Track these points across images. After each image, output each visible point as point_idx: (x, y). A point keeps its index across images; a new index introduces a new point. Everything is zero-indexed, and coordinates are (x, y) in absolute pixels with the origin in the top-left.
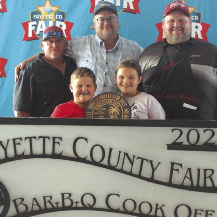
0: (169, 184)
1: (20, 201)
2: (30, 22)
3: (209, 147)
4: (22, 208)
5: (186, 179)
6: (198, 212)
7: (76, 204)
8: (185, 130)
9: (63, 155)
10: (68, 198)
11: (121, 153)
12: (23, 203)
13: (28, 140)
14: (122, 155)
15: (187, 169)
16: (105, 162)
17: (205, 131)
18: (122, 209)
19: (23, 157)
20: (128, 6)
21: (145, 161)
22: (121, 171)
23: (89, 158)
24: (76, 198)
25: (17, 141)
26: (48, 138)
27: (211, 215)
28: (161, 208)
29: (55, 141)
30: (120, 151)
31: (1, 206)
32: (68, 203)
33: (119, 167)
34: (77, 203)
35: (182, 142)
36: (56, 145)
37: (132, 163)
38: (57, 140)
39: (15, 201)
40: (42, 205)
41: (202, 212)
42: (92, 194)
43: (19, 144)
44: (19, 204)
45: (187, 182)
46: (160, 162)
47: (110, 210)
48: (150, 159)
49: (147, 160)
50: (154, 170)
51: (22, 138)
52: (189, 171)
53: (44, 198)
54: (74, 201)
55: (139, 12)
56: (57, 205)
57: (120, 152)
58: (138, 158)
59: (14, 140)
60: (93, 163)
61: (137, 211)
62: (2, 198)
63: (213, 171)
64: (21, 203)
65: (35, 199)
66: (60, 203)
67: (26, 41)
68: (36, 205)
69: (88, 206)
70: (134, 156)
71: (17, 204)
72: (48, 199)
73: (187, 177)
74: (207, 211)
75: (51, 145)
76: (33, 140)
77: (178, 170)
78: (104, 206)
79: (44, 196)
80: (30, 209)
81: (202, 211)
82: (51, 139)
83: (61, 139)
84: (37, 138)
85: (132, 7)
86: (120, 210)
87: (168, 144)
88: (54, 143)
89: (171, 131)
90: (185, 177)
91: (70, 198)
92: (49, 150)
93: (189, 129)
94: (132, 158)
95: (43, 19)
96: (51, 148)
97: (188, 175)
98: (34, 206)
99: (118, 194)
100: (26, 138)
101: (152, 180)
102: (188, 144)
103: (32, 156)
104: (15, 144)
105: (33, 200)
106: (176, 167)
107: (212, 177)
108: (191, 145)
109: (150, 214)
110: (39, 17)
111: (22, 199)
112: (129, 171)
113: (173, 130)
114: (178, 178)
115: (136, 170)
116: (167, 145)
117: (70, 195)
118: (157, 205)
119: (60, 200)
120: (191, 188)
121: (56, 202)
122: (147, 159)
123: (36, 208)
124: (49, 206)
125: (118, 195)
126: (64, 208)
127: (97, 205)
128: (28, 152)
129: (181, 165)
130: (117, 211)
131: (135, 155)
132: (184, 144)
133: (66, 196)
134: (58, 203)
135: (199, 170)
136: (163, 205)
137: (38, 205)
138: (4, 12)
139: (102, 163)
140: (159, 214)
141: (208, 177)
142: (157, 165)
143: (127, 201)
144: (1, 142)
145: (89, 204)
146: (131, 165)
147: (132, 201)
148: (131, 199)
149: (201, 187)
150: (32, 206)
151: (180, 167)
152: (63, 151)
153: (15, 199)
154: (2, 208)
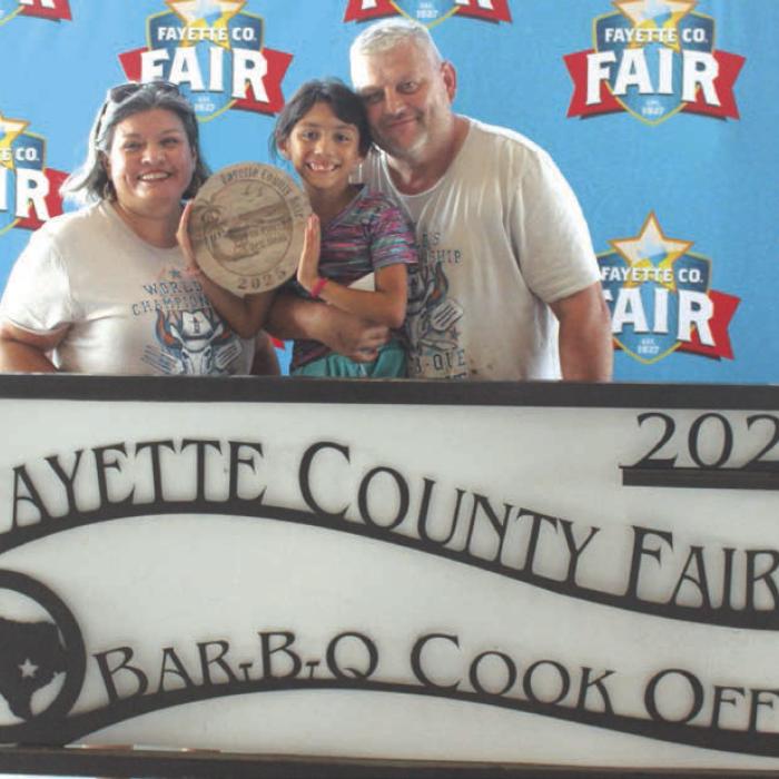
0: (630, 601)
1: (121, 656)
2: (146, 50)
3: (765, 475)
4: (126, 682)
5: (685, 581)
6: (726, 694)
7: (309, 668)
8: (684, 418)
9: (266, 501)
10: (283, 648)
11: (465, 497)
12: (130, 664)
13: (147, 452)
14: (468, 501)
15: (689, 551)
16: (409, 526)
17: (750, 421)
18: (466, 686)
19: (127, 508)
21: (545, 525)
22: (465, 556)
23: (354, 514)
24: (311, 646)
25: (109, 456)
26: (216, 444)
27: (770, 704)
28: (598, 683)
29: (240, 454)
30: (462, 488)
31: (55, 674)
32: (282, 664)
33: (457, 543)
34: (313, 664)
35: (673, 460)
36: (243, 469)
37: (501, 529)
38: (245, 453)
39: (101, 658)
40: (195, 672)
41: (737, 695)
42: (366, 634)
43: (116, 465)
44: (118, 669)
45: (690, 595)
46: (597, 526)
47: (427, 688)
48: (562, 517)
49: (553, 521)
50: (575, 554)
51: (126, 445)
52: (694, 560)
53: (202, 647)
54: (305, 658)
56: (246, 672)
57: (461, 493)
58: (523, 512)
59: (99, 452)
60: (368, 528)
61: (518, 691)
62: (60, 646)
63: (775, 556)
64: (123, 666)
65: (169, 651)
66: (254, 665)
68: (175, 672)
69: (350, 674)
70: (509, 507)
71: (111, 669)
72: (214, 651)
73: (689, 578)
74: (756, 693)
75: (225, 471)
76: (165, 452)
77: (657, 554)
78: (405, 674)
79: (202, 641)
80: (153, 687)
81: (741, 691)
82: (226, 450)
83: (258, 447)
84: (178, 445)
87: (624, 464)
88: (235, 461)
89: (636, 421)
90: (684, 576)
91: (290, 648)
92: (218, 487)
93: (698, 413)
94: (500, 512)
95: (190, 41)
96: (226, 478)
97: (693, 571)
98: (166, 674)
99: (453, 634)
100: (140, 446)
101: (568, 586)
102: (693, 464)
103: (161, 505)
104: (101, 467)
105: (162, 653)
106: (651, 542)
107: (775, 576)
108: (703, 467)
109: (561, 703)
110: (178, 35)
111: (128, 652)
112: (490, 555)
113: (641, 419)
114: (658, 579)
115: (514, 554)
116: (621, 467)
117: (290, 637)
118: (586, 671)
119: (253, 652)
120: (705, 614)
121: (243, 661)
122: (554, 516)
123: (174, 681)
124: (218, 674)
125: (455, 640)
126: (270, 683)
127: (384, 672)
128: (146, 492)
129: (668, 537)
130: (451, 692)
131: (511, 503)
132: (678, 464)
133: (277, 641)
134: (250, 665)
135: (729, 553)
136: (608, 673)
137: (182, 672)
138: (61, 19)
139: (400, 529)
140: (594, 701)
141: (759, 578)
142: (586, 537)
143: (480, 665)
144: (53, 461)
145: (354, 667)
146: (498, 539)
147: (499, 658)
148: (500, 650)
149: (736, 612)
150: (162, 676)
151: (664, 545)
152: (264, 491)
153: (104, 651)
154: (58, 681)
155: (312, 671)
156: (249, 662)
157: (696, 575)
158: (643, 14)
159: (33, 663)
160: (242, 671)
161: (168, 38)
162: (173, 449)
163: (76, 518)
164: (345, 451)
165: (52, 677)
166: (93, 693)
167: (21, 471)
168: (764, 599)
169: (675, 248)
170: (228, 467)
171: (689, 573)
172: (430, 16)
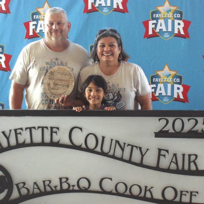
0: (157, 168)
1: (22, 185)
2: (30, 21)
3: (193, 134)
4: (24, 191)
5: (172, 163)
6: (184, 193)
7: (72, 187)
8: (171, 119)
9: (60, 142)
10: (65, 182)
11: (113, 141)
12: (25, 186)
13: (28, 130)
14: (114, 142)
15: (173, 155)
16: (98, 149)
17: (189, 120)
18: (114, 191)
19: (24, 145)
20: (118, 6)
21: (134, 148)
22: (113, 157)
23: (84, 146)
24: (73, 181)
25: (18, 131)
26: (47, 128)
27: (195, 195)
28: (149, 190)
29: (53, 130)
32: (65, 186)
33: (111, 153)
34: (73, 186)
35: (168, 131)
36: (54, 134)
37: (123, 150)
38: (55, 130)
39: (17, 185)
40: (42, 188)
41: (187, 193)
42: (87, 178)
43: (20, 133)
44: (22, 188)
45: (173, 166)
46: (148, 148)
47: (103, 192)
48: (139, 146)
49: (137, 147)
50: (143, 156)
51: (23, 128)
52: (174, 157)
53: (44, 182)
54: (71, 184)
55: (127, 12)
56: (56, 189)
57: (112, 140)
58: (129, 145)
59: (16, 130)
60: (87, 150)
61: (128, 192)
62: (6, 182)
63: (196, 156)
64: (23, 187)
65: (35, 183)
67: (27, 39)
68: (37, 189)
69: (83, 189)
70: (125, 144)
71: (20, 188)
72: (47, 183)
74: (191, 192)
75: (49, 135)
76: (33, 130)
77: (164, 156)
78: (98, 188)
79: (44, 180)
80: (31, 192)
82: (49, 129)
83: (58, 128)
84: (37, 129)
85: (121, 7)
86: (112, 192)
88: (52, 132)
89: (158, 120)
90: (172, 162)
91: (67, 182)
92: (47, 139)
93: (174, 118)
94: (122, 145)
95: (42, 19)
96: (49, 137)
97: (174, 160)
98: (35, 189)
100: (26, 129)
101: (141, 165)
102: (173, 131)
103: (33, 144)
104: (16, 134)
105: (33, 184)
106: (163, 153)
107: (196, 161)
108: (176, 132)
109: (140, 196)
110: (39, 17)
111: (24, 183)
112: (120, 156)
113: (160, 120)
114: (165, 163)
115: (126, 156)
116: (154, 133)
117: (67, 179)
118: (146, 187)
119: (58, 183)
120: (177, 172)
121: (54, 186)
123: (36, 191)
124: (48, 189)
125: (111, 179)
126: (62, 191)
127: (92, 188)
128: (28, 141)
129: (167, 151)
130: (110, 193)
131: (125, 142)
132: (170, 132)
133: (64, 180)
134: (57, 186)
135: (184, 155)
136: (152, 188)
137: (39, 188)
138: (8, 13)
139: (96, 150)
140: (148, 195)
141: (192, 162)
142: (145, 151)
143: (119, 184)
144: (3, 133)
145: (85, 187)
146: (122, 152)
147: (123, 184)
148: (123, 182)
149: (186, 171)
150: (33, 190)
151: (166, 153)
152: (60, 140)
153: (18, 183)
154: (6, 191)
155: (73, 188)
157: (175, 161)
158: (164, 10)
160: (54, 188)
161: (36, 18)
162: (35, 129)
163: (10, 148)
164: (81, 129)
165: (4, 190)
166: (15, 194)
168: (193, 168)
169: (173, 73)
170: (50, 134)
171: (173, 161)
172: (106, 11)
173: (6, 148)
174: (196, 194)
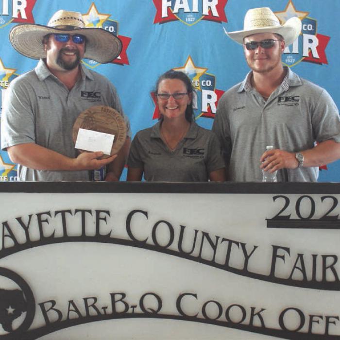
0: (271, 278)
1: (50, 305)
3: (329, 222)
4: (53, 316)
5: (295, 269)
6: (315, 319)
7: (132, 309)
8: (293, 198)
9: (111, 236)
10: (121, 300)
11: (198, 233)
12: (54, 308)
13: (60, 215)
14: (200, 235)
15: (297, 255)
16: (174, 246)
17: (323, 199)
18: (201, 316)
19: (52, 240)
20: (210, 12)
21: (233, 245)
22: (199, 259)
23: (150, 241)
24: (133, 299)
25: (44, 217)
26: (90, 211)
27: (334, 323)
28: (258, 314)
29: (100, 215)
30: (197, 229)
31: (22, 312)
32: (120, 307)
33: (196, 253)
34: (134, 307)
35: (290, 216)
36: (102, 222)
37: (214, 247)
38: (102, 215)
40: (83, 311)
41: (320, 319)
42: (157, 294)
43: (46, 221)
45: (298, 275)
46: (257, 246)
47: (183, 317)
48: (242, 242)
49: (237, 243)
50: (247, 258)
51: (51, 212)
52: (299, 260)
53: (85, 300)
54: (130, 304)
56: (105, 311)
57: (196, 232)
58: (224, 240)
59: (39, 215)
60: (157, 247)
61: (223, 318)
63: (335, 258)
64: (51, 308)
65: (71, 302)
66: (108, 308)
68: (75, 311)
69: (150, 311)
70: (218, 238)
71: (46, 310)
72: (91, 302)
73: (298, 268)
74: (328, 318)
75: (94, 223)
76: (67, 215)
77: (283, 257)
78: (174, 311)
79: (86, 297)
80: (64, 317)
81: (321, 317)
82: (94, 214)
83: (108, 212)
84: (73, 213)
85: (215, 13)
86: (198, 317)
87: (268, 218)
88: (98, 219)
89: (272, 199)
90: (295, 267)
91: (124, 300)
92: (91, 230)
93: (299, 196)
94: (214, 239)
96: (94, 226)
97: (299, 265)
98: (70, 312)
99: (194, 293)
100: (57, 213)
101: (244, 272)
102: (298, 218)
103: (66, 238)
104: (40, 222)
105: (68, 303)
106: (280, 252)
107: (336, 266)
108: (303, 219)
109: (243, 323)
111: (54, 303)
112: (210, 258)
113: (275, 198)
114: (284, 269)
115: (220, 258)
116: (266, 219)
117: (124, 295)
118: (253, 309)
119: (108, 302)
120: (304, 283)
121: (103, 306)
122: (238, 241)
123: (73, 315)
124: (93, 312)
125: (195, 296)
126: (115, 315)
127: (163, 311)
128: (59, 233)
129: (288, 250)
130: (194, 319)
131: (219, 236)
132: (291, 218)
133: (118, 297)
134: (107, 308)
135: (315, 257)
136: (263, 310)
137: (77, 311)
139: (170, 248)
140: (257, 322)
141: (328, 268)
142: (252, 250)
143: (207, 305)
144: (19, 219)
145: (152, 308)
146: (213, 251)
147: (215, 304)
148: (215, 300)
149: (318, 282)
150: (69, 313)
151: (286, 253)
152: (111, 232)
153: (43, 302)
154: (23, 315)
156: (106, 306)
157: (300, 267)
159: (12, 308)
160: (103, 310)
162: (71, 213)
163: (30, 244)
165: (21, 313)
166: (39, 320)
167: (5, 224)
168: (330, 277)
170: (95, 221)
171: (297, 266)
172: (191, 21)
173: (23, 245)
174: (336, 320)
